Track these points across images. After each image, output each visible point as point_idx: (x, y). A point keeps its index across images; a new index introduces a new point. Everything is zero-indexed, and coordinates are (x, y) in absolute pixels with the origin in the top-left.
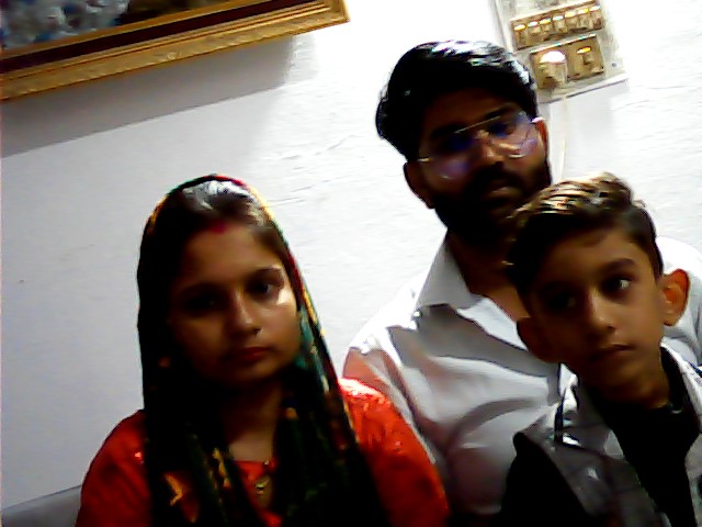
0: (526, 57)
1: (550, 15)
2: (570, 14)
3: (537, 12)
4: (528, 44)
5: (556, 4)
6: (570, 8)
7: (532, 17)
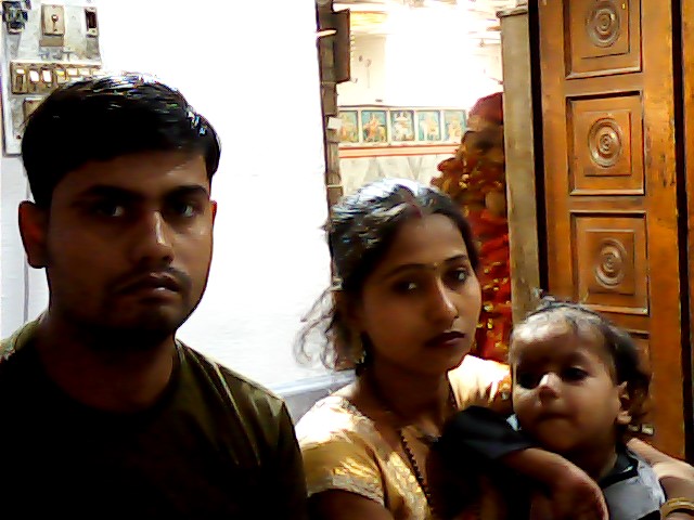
0: (20, 103)
1: (52, 68)
2: (71, 72)
3: (38, 61)
4: (24, 90)
5: (60, 59)
6: (71, 66)
7: (33, 65)
